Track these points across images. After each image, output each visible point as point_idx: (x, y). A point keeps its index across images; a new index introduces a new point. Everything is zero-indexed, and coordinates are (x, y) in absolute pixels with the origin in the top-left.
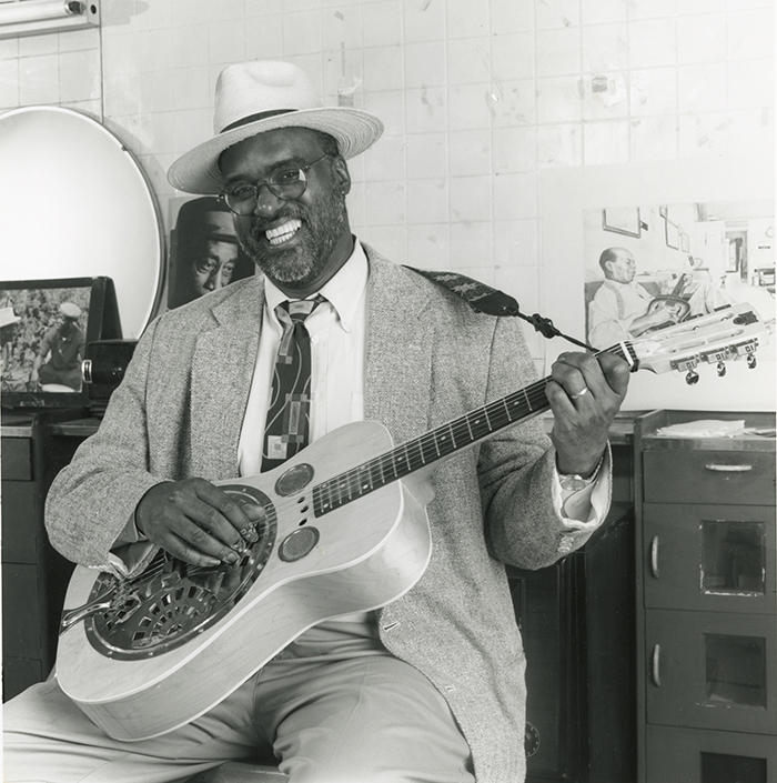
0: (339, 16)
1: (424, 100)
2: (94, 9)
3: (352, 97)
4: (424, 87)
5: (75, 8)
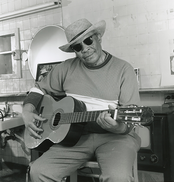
1: (132, 18)
2: (60, 3)
3: (116, 18)
4: (132, 15)
5: (56, 3)
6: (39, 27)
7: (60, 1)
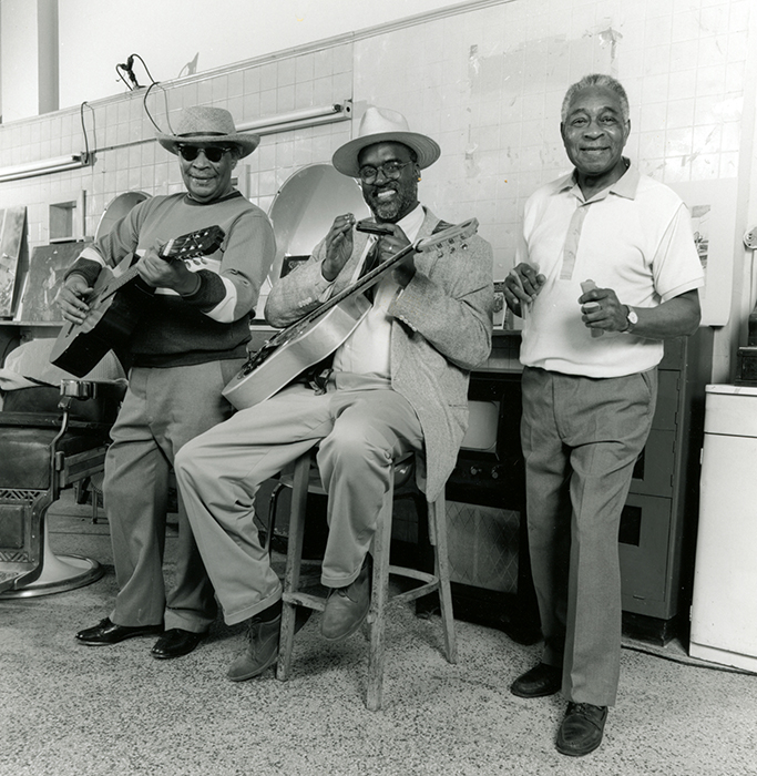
0: (469, 110)
1: (509, 156)
2: (348, 109)
3: (472, 155)
4: (509, 148)
5: (338, 108)
6: (295, 164)
7: (349, 105)
